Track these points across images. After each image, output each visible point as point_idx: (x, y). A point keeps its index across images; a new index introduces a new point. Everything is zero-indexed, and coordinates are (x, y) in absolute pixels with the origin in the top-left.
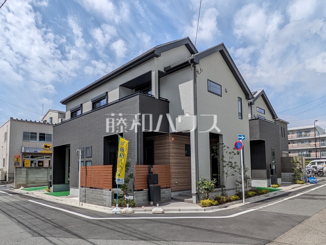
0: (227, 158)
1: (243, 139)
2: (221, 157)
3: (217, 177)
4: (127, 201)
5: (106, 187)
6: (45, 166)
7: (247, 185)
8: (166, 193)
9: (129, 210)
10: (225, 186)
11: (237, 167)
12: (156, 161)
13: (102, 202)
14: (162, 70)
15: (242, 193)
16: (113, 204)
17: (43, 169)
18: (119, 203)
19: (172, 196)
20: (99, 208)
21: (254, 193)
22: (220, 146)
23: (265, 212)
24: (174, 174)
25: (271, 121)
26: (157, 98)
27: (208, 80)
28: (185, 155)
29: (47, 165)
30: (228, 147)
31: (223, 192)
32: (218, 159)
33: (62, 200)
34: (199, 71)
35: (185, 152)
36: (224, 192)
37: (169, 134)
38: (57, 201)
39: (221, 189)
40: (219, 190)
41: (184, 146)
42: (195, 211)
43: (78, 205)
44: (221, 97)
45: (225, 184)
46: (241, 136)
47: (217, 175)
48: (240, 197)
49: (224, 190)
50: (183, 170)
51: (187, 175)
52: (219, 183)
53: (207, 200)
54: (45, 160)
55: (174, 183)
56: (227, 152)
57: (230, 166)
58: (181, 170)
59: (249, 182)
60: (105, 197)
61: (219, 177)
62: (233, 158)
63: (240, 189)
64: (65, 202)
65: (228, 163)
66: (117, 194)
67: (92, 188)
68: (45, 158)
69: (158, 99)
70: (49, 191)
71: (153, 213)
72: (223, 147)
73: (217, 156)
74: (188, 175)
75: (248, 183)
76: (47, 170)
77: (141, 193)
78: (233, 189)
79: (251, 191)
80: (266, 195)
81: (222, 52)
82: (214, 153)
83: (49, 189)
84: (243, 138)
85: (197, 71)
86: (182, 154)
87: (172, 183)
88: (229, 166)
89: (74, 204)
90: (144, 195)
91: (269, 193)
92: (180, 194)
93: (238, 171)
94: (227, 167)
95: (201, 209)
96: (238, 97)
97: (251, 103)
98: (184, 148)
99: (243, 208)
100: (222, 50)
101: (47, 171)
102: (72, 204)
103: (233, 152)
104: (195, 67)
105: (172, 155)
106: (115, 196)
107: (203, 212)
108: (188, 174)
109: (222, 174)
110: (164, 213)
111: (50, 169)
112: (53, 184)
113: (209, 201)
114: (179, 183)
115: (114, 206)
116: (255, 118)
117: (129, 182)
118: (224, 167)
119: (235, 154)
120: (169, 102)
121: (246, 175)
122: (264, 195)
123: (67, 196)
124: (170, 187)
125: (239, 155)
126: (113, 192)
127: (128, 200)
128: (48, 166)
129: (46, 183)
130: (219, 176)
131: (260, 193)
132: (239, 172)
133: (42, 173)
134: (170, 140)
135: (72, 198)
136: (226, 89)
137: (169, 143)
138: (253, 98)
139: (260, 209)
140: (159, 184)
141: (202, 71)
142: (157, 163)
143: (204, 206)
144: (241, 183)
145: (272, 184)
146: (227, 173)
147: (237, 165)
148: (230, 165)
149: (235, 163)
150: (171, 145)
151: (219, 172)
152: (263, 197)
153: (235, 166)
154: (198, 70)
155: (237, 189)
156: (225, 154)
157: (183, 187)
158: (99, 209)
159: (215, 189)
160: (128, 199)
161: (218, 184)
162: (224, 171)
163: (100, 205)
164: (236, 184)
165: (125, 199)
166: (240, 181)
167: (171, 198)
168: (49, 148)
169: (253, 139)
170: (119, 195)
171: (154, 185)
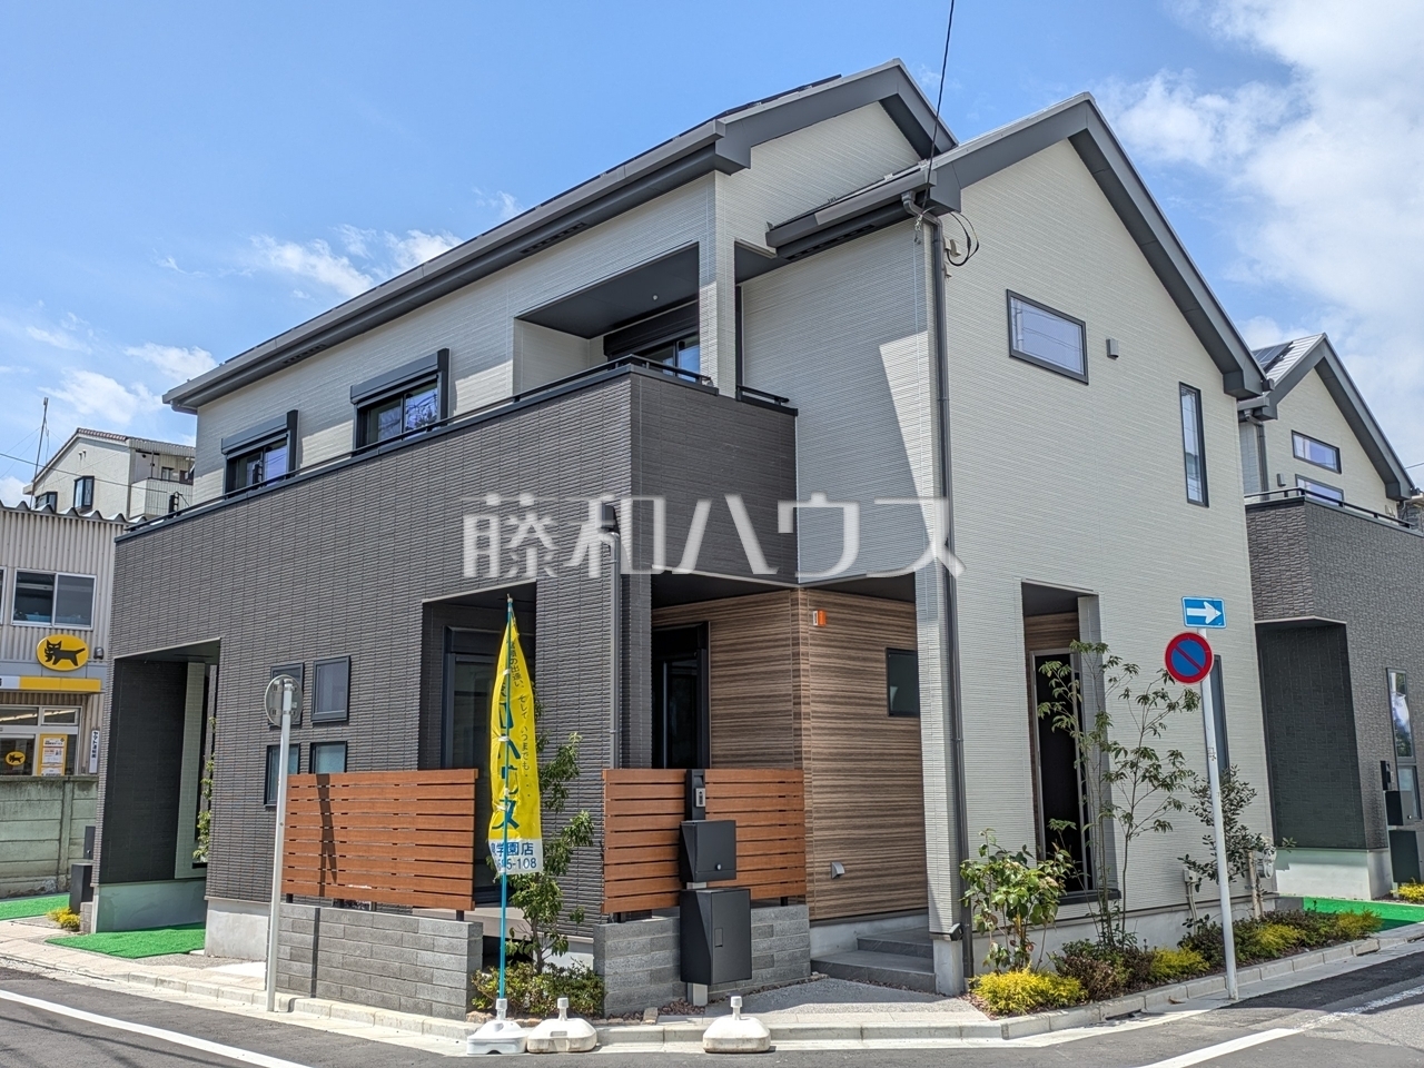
0: (1125, 727)
1: (1214, 622)
2: (1090, 724)
3: (1073, 842)
4: (562, 983)
5: (440, 898)
6: (45, 772)
7: (1249, 887)
8: (783, 932)
9: (569, 1036)
10: (1121, 888)
11: (1188, 781)
12: (718, 746)
13: (409, 986)
14: (758, 240)
15: (1221, 931)
16: (479, 1001)
17: (34, 792)
18: (509, 990)
19: (816, 952)
20: (391, 1025)
21: (1292, 933)
22: (1087, 659)
23: (1348, 1044)
24: (825, 823)
25: (1376, 515)
26: (728, 390)
27: (1010, 294)
28: (885, 711)
29: (53, 765)
30: (1130, 669)
31: (1110, 926)
32: (1076, 734)
33: (163, 981)
34: (961, 249)
35: (885, 691)
36: (1114, 927)
37: (793, 590)
38: (133, 984)
39: (1095, 908)
40: (1087, 916)
41: (883, 656)
42: (949, 1036)
43: (260, 1011)
44: (1083, 386)
45: (1120, 880)
46: (1200, 605)
47: (1073, 825)
48: (1208, 959)
49: (1116, 914)
50: (880, 797)
51: (898, 826)
52: (1086, 874)
53: (1018, 974)
54: (43, 736)
55: (827, 873)
56: (1127, 695)
57: (1144, 777)
58: (863, 799)
59: (1259, 868)
60: (427, 956)
61: (1087, 838)
62: (1159, 730)
63: (1212, 913)
64: (181, 993)
65: (1131, 757)
66: (499, 938)
67: (351, 904)
68: (47, 719)
69: (737, 400)
70: (76, 928)
71: (708, 1051)
72: (1105, 666)
73: (1066, 719)
74: (906, 825)
75: (1253, 878)
76: (57, 794)
77: (640, 934)
78: (1170, 909)
79: (1277, 923)
80: (1366, 945)
81: (1083, 144)
82: (1051, 699)
83: (75, 910)
84: (1209, 613)
85: (949, 247)
86: (870, 701)
87: (812, 874)
88: (1140, 773)
89: (236, 1002)
90: (653, 946)
91: (1377, 931)
92: (859, 937)
93: (1196, 802)
94: (1128, 783)
95: (983, 1024)
96: (1181, 384)
97: (1258, 414)
98: (882, 667)
99: (1226, 1024)
100: (1086, 130)
101: (58, 805)
102: (221, 1001)
103: (1163, 697)
104: (935, 228)
105: (814, 707)
106: (489, 952)
107: (998, 1042)
108: (903, 820)
109: (1101, 823)
110: (771, 1050)
111: (77, 792)
112: (102, 882)
113: (1034, 981)
114: (853, 875)
115: (481, 1011)
116: (1281, 497)
117: (571, 867)
118: (1112, 780)
119: (1172, 707)
120: (794, 412)
121: (1239, 825)
122: (1349, 945)
123: (188, 957)
124: (804, 896)
125: (1197, 712)
126: (476, 927)
127: (565, 974)
128: (60, 771)
129: (48, 873)
130: (1087, 831)
131: (1328, 936)
132: (1200, 811)
133: (27, 817)
134: (802, 626)
135: (218, 965)
136: (1108, 342)
137: (794, 639)
138: (1265, 385)
139: (1322, 1030)
140: (742, 879)
141: (973, 246)
142: (724, 756)
143: (1003, 1006)
144: (1214, 876)
145: (1399, 880)
146: (1129, 817)
147: (1183, 768)
148: (1147, 770)
149: (1175, 754)
150: (807, 654)
151: (1085, 807)
152: (1344, 958)
153: (1173, 776)
154: (952, 242)
155: (1194, 906)
156: (1114, 705)
157: (877, 898)
158: (391, 1031)
159: (1060, 908)
160: (562, 970)
161: (1082, 877)
162: (1114, 803)
163: (399, 1008)
164: (1187, 879)
165: (546, 970)
166: (1210, 859)
167: (807, 965)
168: (76, 664)
169: (1274, 617)
170: (510, 943)
171: (713, 884)
